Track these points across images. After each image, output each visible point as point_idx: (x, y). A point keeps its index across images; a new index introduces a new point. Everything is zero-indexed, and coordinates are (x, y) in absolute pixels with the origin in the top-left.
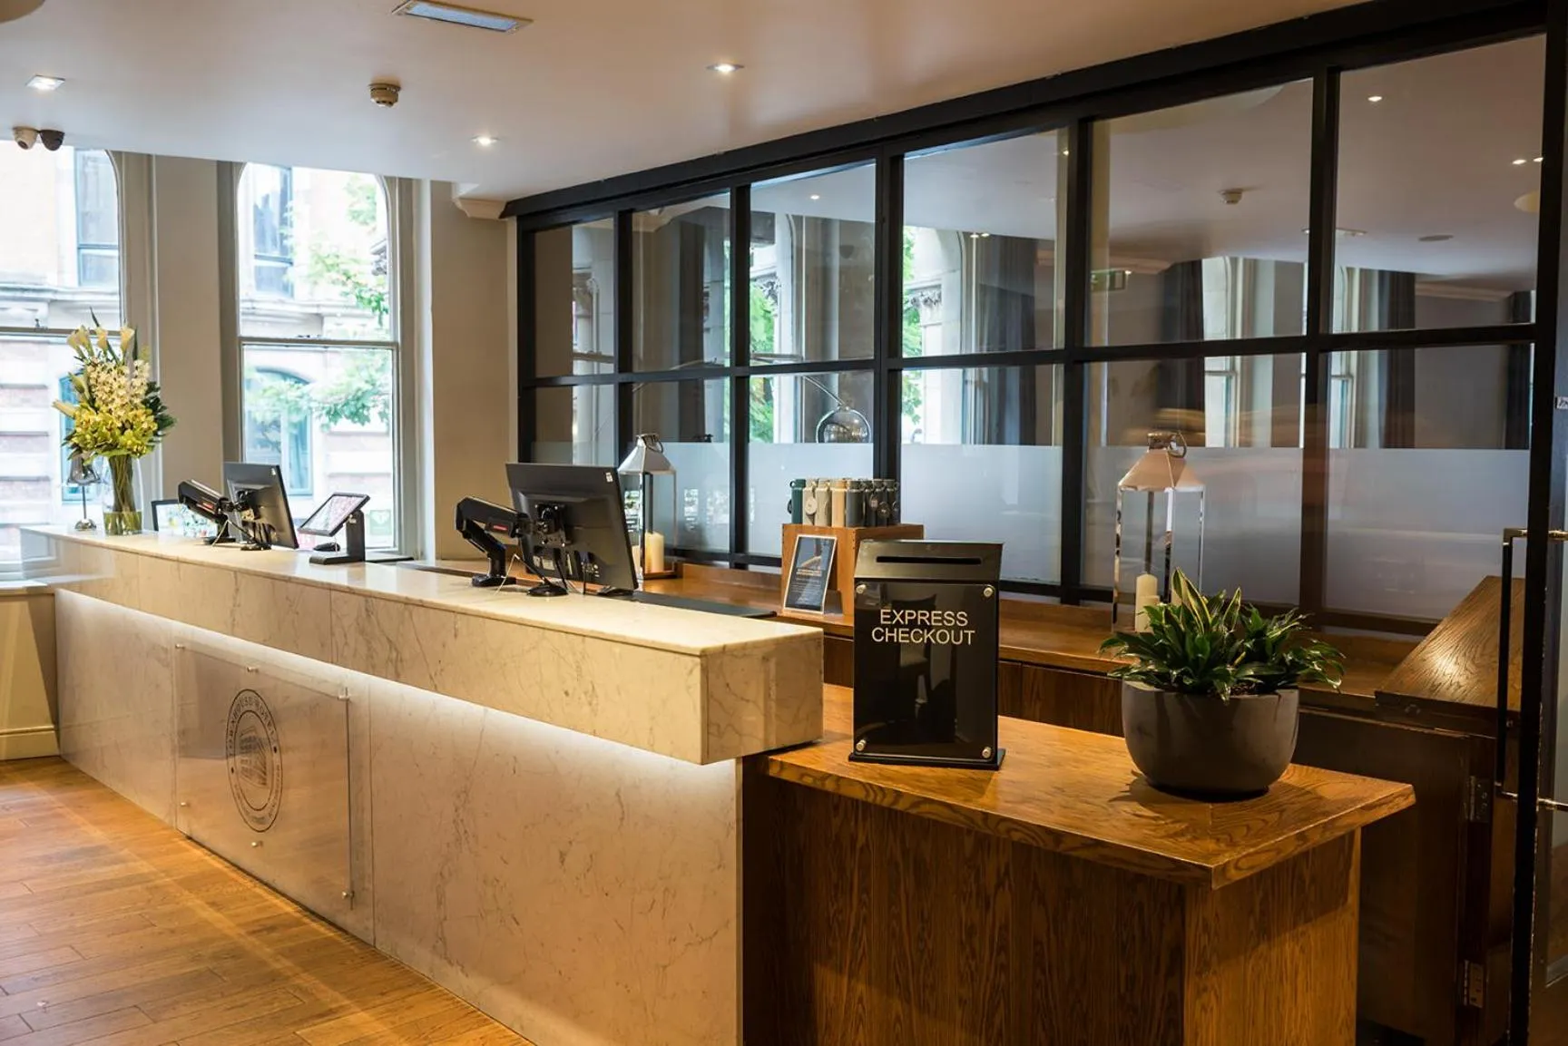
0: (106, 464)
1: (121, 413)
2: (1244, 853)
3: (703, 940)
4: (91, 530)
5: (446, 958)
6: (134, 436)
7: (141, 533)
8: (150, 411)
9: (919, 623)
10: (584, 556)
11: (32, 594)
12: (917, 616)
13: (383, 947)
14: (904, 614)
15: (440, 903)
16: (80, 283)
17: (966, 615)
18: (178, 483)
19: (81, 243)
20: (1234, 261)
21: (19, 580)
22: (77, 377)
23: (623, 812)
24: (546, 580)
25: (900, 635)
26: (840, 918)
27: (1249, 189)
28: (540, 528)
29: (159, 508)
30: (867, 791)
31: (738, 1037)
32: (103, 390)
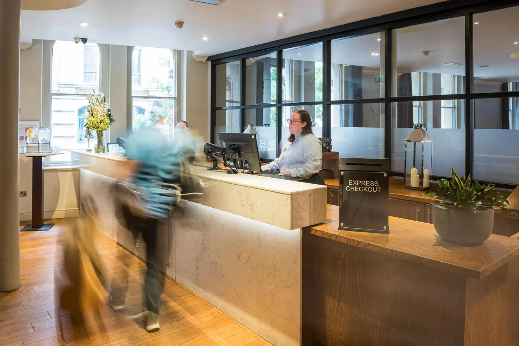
0: (96, 132)
1: (100, 118)
2: (489, 266)
3: (288, 286)
4: (90, 152)
5: (199, 286)
6: (104, 124)
7: (104, 152)
8: (108, 117)
9: (362, 185)
10: (244, 161)
11: (74, 170)
12: (361, 183)
13: (178, 281)
14: (357, 182)
15: (197, 269)
16: (84, 83)
17: (378, 182)
18: (117, 138)
19: (85, 71)
20: (420, 73)
21: (70, 166)
22: (89, 107)
23: (260, 244)
24: (232, 169)
25: (356, 189)
26: (335, 281)
27: (431, 51)
28: (230, 152)
29: (109, 145)
30: (347, 240)
31: (300, 319)
32: (95, 111)
